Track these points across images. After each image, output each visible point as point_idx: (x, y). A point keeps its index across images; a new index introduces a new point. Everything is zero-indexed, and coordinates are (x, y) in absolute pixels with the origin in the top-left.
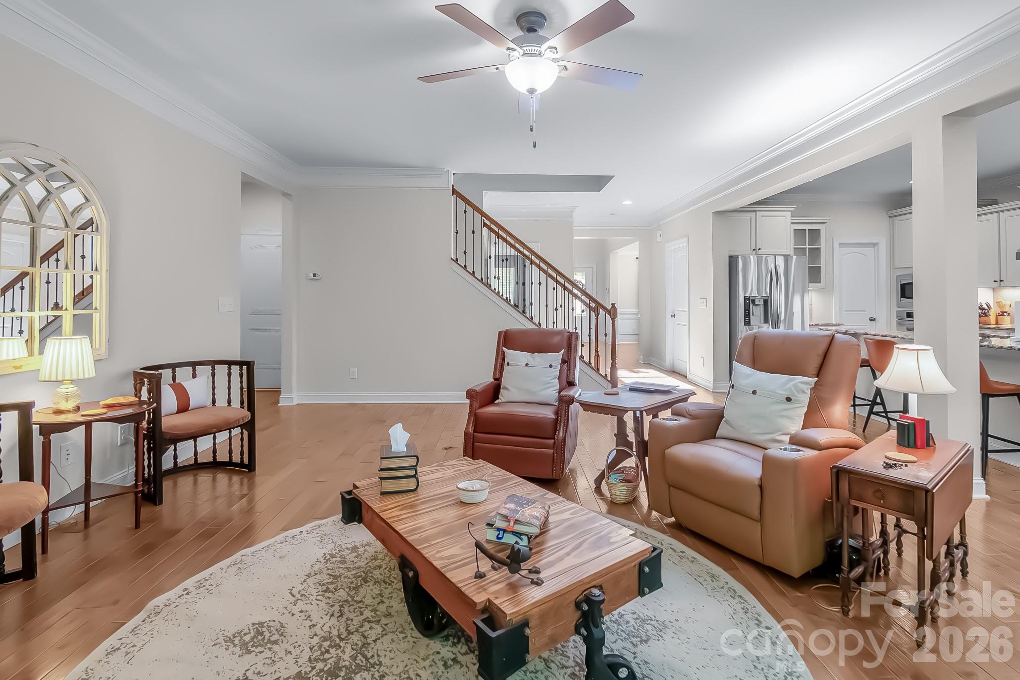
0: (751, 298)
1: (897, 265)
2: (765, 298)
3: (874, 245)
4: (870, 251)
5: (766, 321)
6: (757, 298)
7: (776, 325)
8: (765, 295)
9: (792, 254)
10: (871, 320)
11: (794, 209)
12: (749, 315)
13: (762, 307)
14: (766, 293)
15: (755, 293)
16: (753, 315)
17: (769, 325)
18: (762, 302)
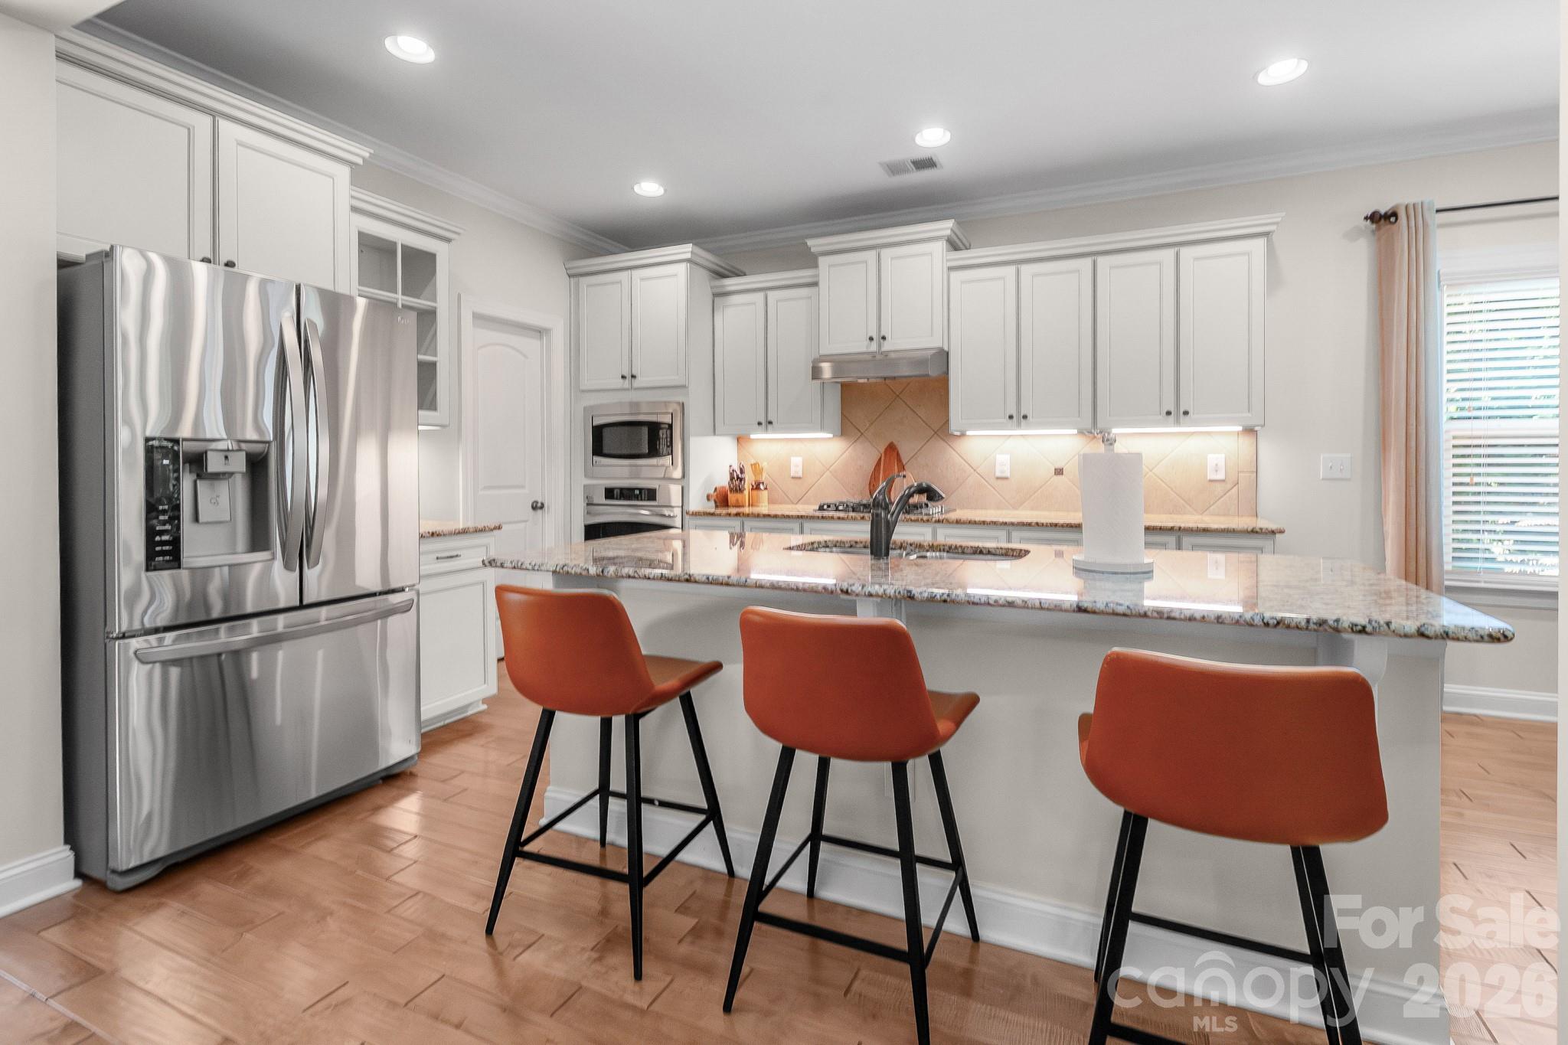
0: (186, 447)
1: (586, 384)
2: (258, 448)
3: (540, 332)
4: (531, 345)
5: (258, 540)
6: (214, 446)
7: (302, 553)
8: (255, 437)
9: (354, 293)
10: (534, 508)
11: (360, 161)
12: (175, 517)
13: (240, 487)
14: (258, 426)
15: (214, 428)
16: (196, 519)
17: (273, 558)
18: (239, 463)
